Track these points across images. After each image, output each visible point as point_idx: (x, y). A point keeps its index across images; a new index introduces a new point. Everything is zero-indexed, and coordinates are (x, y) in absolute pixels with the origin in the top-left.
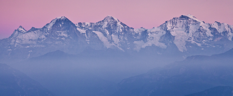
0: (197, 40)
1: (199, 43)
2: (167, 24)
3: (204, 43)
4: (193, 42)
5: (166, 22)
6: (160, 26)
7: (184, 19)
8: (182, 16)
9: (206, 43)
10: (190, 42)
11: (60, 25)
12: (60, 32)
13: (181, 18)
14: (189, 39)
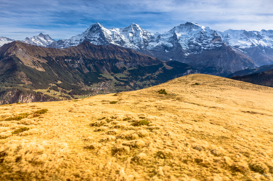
0: (198, 41)
1: (200, 42)
2: (175, 29)
3: (204, 42)
4: (195, 42)
5: (175, 27)
6: (170, 30)
7: (189, 25)
8: (187, 23)
9: (206, 42)
10: (192, 42)
11: (95, 29)
12: (94, 34)
13: (187, 24)
14: (191, 40)
